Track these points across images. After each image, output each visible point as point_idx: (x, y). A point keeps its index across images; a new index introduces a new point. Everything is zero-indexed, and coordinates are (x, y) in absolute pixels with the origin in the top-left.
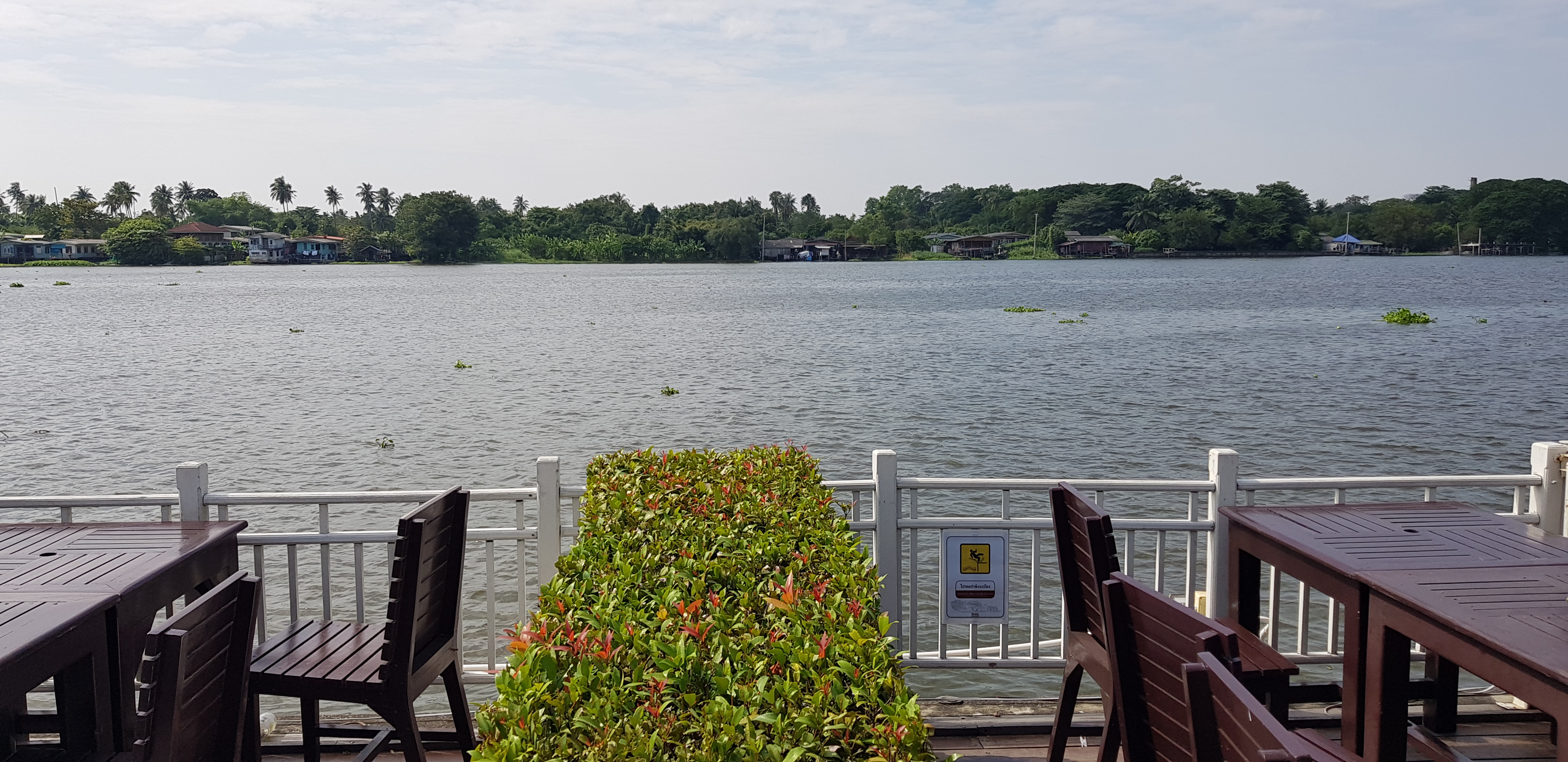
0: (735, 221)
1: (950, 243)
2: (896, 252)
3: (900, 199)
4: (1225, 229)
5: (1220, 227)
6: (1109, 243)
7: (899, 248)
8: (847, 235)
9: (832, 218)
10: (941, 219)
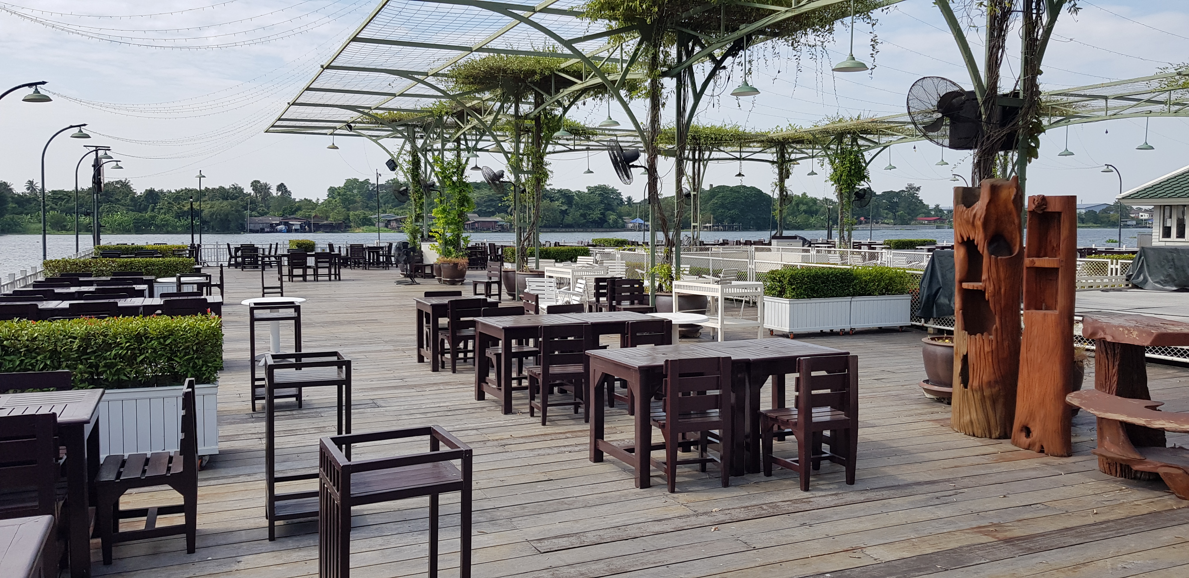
0: (225, 203)
1: (389, 221)
2: (350, 227)
3: (354, 188)
4: (567, 214)
5: (564, 213)
6: (496, 222)
7: (352, 224)
8: (313, 215)
9: (301, 201)
10: (385, 204)
